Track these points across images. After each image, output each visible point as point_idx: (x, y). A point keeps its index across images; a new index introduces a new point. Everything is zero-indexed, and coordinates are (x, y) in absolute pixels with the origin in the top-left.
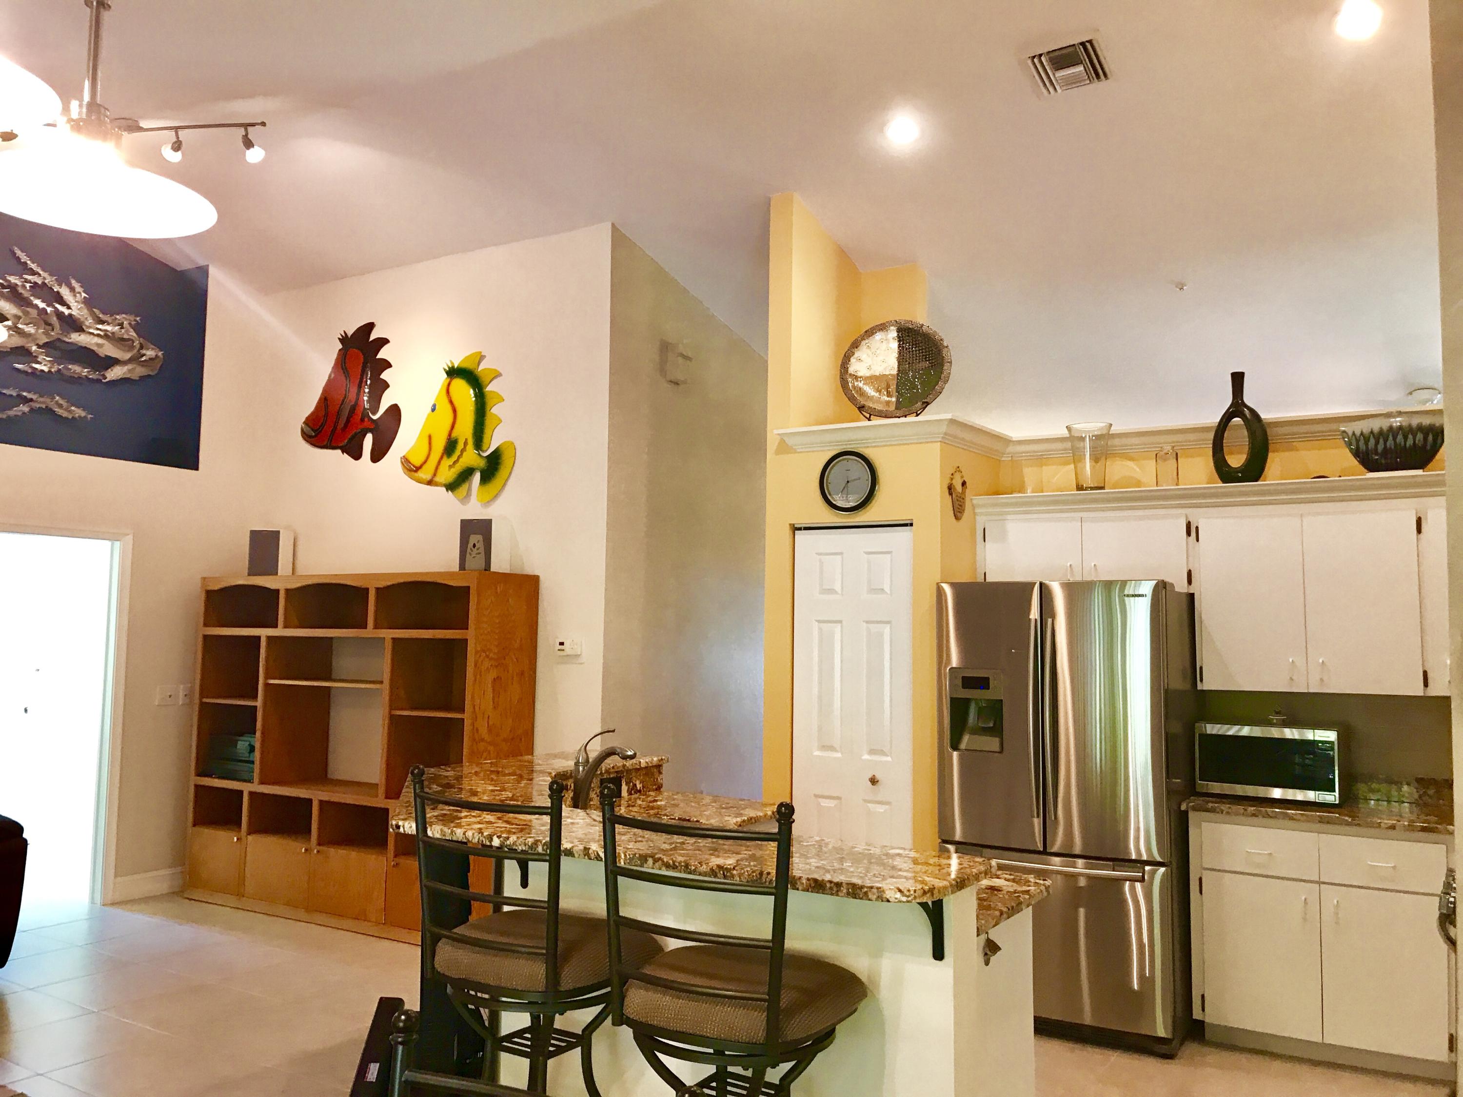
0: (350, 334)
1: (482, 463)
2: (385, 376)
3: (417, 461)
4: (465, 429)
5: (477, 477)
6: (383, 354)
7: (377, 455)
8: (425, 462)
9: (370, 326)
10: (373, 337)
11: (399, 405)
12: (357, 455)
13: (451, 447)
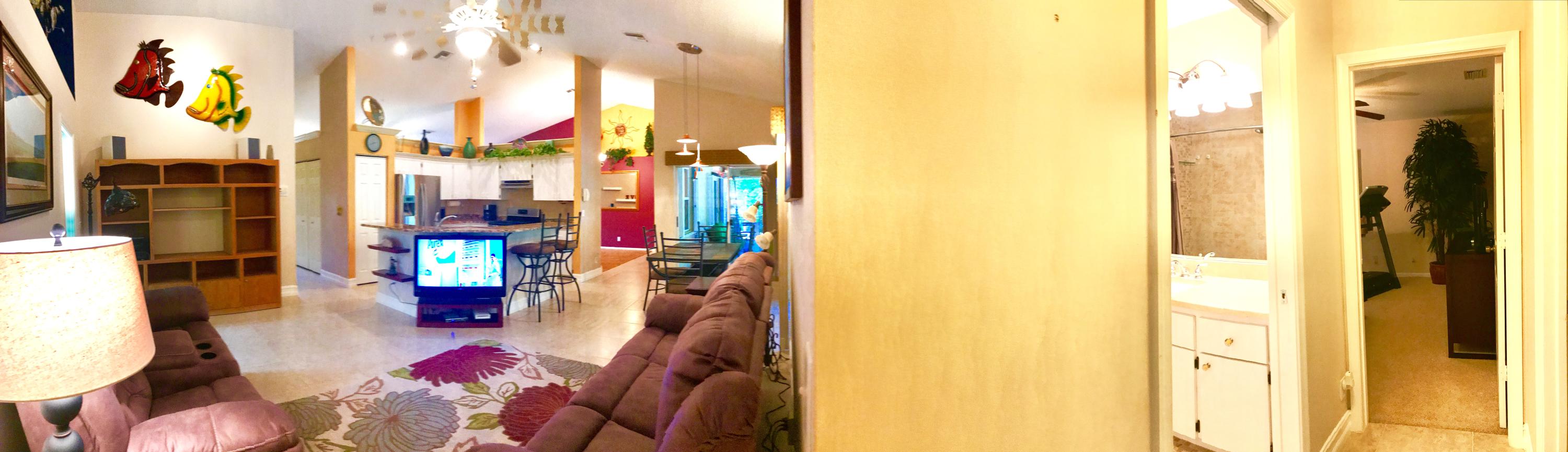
0: (147, 43)
1: (236, 115)
2: (170, 66)
3: (200, 108)
4: (226, 97)
5: (231, 121)
6: (168, 56)
7: (169, 104)
8: (205, 110)
9: (161, 41)
10: (162, 46)
11: (183, 82)
12: (156, 102)
13: (220, 105)
